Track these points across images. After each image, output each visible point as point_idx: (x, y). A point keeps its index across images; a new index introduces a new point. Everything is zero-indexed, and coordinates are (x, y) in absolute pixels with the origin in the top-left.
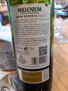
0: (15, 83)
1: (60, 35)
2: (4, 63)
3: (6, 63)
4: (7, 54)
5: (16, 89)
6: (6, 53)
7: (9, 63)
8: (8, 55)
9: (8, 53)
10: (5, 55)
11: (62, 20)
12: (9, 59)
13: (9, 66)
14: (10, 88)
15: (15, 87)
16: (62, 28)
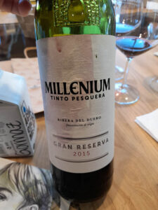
0: (23, 181)
1: (122, 87)
2: (3, 143)
3: (7, 144)
4: (10, 126)
5: (25, 192)
6: (7, 125)
7: (13, 142)
8: (12, 128)
9: (11, 124)
10: (6, 128)
11: (127, 59)
12: (13, 137)
13: (12, 148)
14: (13, 191)
15: (23, 188)
16: (127, 72)
